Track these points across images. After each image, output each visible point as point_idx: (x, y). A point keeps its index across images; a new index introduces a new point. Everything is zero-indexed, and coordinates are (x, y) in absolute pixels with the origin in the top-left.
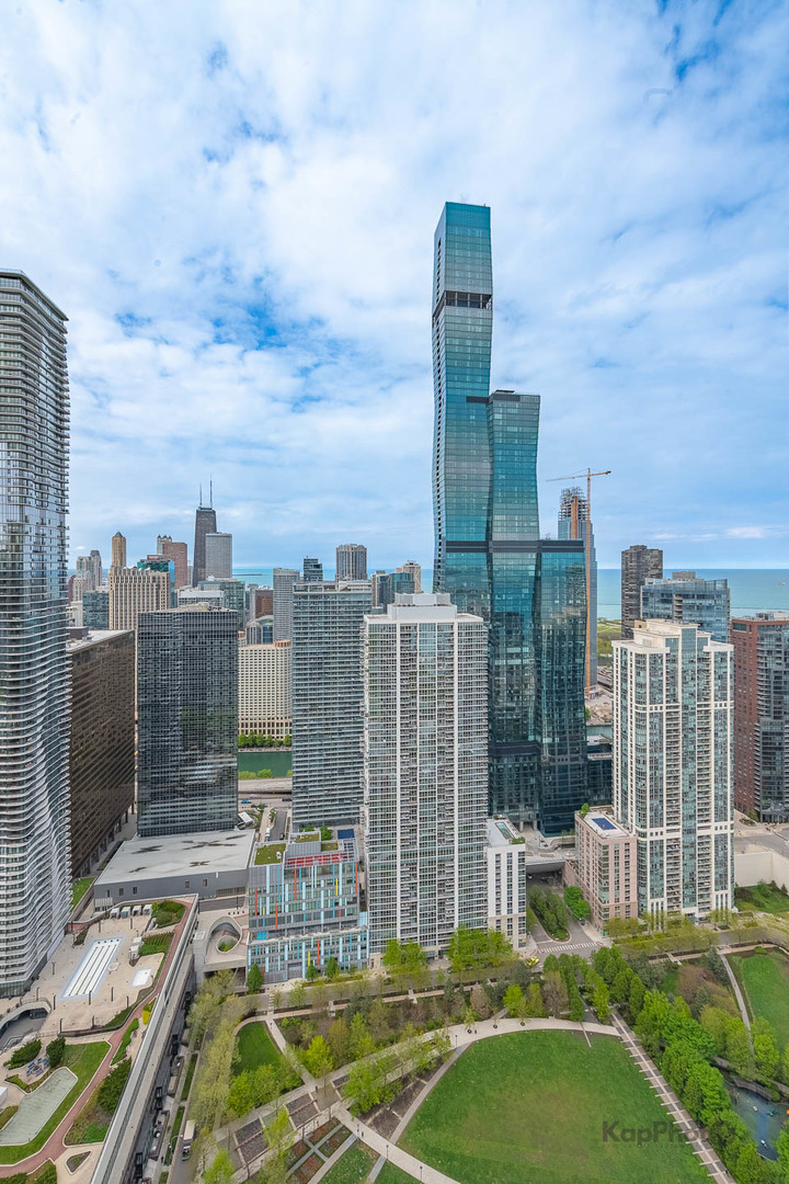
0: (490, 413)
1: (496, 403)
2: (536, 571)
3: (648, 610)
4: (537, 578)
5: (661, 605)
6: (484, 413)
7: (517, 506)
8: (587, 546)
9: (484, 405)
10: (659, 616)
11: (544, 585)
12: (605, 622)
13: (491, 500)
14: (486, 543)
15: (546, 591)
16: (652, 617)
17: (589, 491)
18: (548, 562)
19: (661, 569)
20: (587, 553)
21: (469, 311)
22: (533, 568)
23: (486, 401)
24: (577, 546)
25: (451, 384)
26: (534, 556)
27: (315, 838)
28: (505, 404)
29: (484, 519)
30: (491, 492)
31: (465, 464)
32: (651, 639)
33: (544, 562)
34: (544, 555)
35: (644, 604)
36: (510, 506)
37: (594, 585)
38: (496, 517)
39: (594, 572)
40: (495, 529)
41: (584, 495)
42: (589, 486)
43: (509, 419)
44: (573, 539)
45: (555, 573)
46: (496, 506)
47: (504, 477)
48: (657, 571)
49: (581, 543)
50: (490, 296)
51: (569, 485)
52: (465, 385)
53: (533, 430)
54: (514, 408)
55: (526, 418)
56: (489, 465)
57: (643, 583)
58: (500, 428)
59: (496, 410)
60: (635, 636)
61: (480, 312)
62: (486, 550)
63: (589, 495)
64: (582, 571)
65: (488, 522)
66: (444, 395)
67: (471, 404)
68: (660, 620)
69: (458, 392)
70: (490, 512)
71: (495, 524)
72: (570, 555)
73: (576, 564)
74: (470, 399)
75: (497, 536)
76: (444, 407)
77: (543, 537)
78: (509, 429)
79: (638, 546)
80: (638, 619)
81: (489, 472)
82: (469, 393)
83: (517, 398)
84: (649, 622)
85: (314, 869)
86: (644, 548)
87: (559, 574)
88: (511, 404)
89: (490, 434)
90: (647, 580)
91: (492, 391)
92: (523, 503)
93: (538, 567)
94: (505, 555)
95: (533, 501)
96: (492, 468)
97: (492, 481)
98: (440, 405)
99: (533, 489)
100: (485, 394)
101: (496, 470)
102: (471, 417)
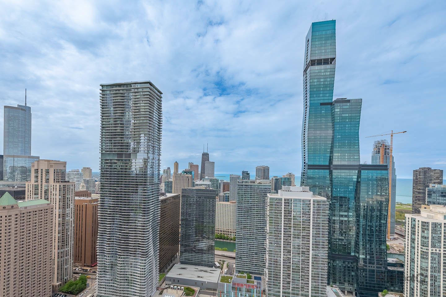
0: (332, 109)
1: (336, 105)
2: (357, 179)
3: (430, 200)
4: (358, 182)
5: (440, 198)
6: (330, 109)
7: (347, 149)
8: (390, 167)
9: (330, 106)
10: (439, 204)
11: (362, 185)
12: (401, 204)
13: (332, 148)
14: (329, 166)
15: (363, 188)
16: (434, 203)
17: (392, 141)
18: (365, 174)
19: (442, 180)
20: (390, 171)
21: (322, 67)
22: (356, 177)
23: (331, 104)
24: (384, 168)
25: (312, 99)
26: (357, 172)
28: (341, 104)
29: (329, 155)
30: (333, 143)
31: (318, 132)
32: (433, 215)
33: (362, 174)
34: (362, 171)
35: (428, 197)
36: (343, 149)
37: (394, 186)
38: (335, 154)
39: (394, 180)
40: (334, 160)
41: (388, 143)
42: (392, 139)
43: (343, 111)
44: (381, 164)
45: (369, 180)
46: (335, 149)
47: (340, 136)
48: (439, 181)
49: (387, 166)
50: (334, 58)
51: (379, 139)
52: (320, 98)
53: (358, 115)
54: (347, 106)
55: (353, 110)
56: (331, 132)
57: (428, 186)
58: (338, 115)
59: (336, 107)
60: (421, 212)
61: (328, 66)
62: (329, 169)
63: (392, 143)
64: (386, 179)
65: (330, 157)
66: (308, 104)
67: (322, 106)
68: (440, 206)
69: (316, 102)
70: (332, 152)
71: (334, 157)
72: (379, 171)
73: (382, 176)
74: (322, 104)
75: (335, 163)
76: (308, 109)
77: (362, 163)
78: (343, 115)
79: (425, 168)
80: (424, 204)
81: (332, 135)
82: (322, 102)
83: (349, 101)
84: (432, 207)
86: (429, 169)
87: (372, 180)
88: (344, 104)
89: (332, 118)
90: (431, 185)
91: (334, 99)
92: (350, 148)
93: (359, 176)
94: (339, 171)
95: (357, 147)
96: (333, 133)
97: (333, 138)
98: (306, 108)
99: (357, 142)
100: (330, 101)
101: (335, 134)
102: (322, 112)
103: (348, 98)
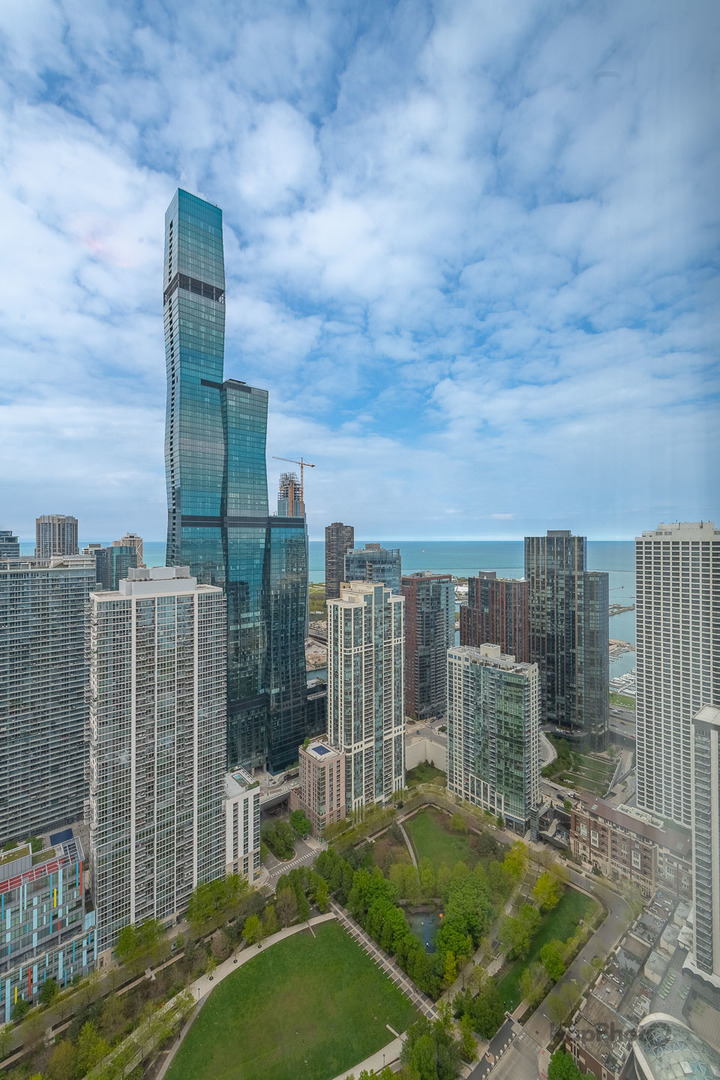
0: (224, 399)
1: (229, 391)
2: (266, 544)
3: (349, 574)
4: (267, 551)
5: (358, 570)
6: (218, 397)
7: (249, 486)
9: (217, 391)
10: (357, 579)
11: (273, 556)
13: (225, 480)
14: (221, 519)
15: (274, 562)
16: (352, 579)
17: (302, 476)
18: (277, 536)
19: (353, 541)
21: (203, 300)
22: (263, 541)
23: (221, 387)
24: (300, 523)
25: (185, 364)
26: (264, 530)
27: (25, 852)
28: (238, 393)
29: (219, 496)
30: (226, 471)
31: (200, 443)
32: (354, 596)
33: (273, 536)
34: (273, 530)
35: (347, 569)
36: (243, 485)
38: (231, 495)
40: (229, 506)
43: (241, 407)
45: (281, 545)
46: (230, 484)
47: (237, 459)
49: (303, 521)
50: (223, 291)
52: (200, 369)
53: (263, 420)
54: (246, 398)
55: (256, 408)
56: (223, 446)
58: (234, 415)
59: (229, 397)
60: (342, 595)
61: (213, 304)
62: (221, 525)
63: (302, 480)
65: (222, 499)
66: (178, 374)
67: (206, 388)
68: (358, 581)
69: (193, 373)
70: (225, 490)
71: (229, 500)
72: (293, 530)
73: (298, 537)
74: (204, 382)
75: (231, 512)
76: (177, 385)
77: (271, 514)
78: (242, 416)
79: (337, 524)
80: (343, 581)
81: (223, 453)
82: (205, 377)
83: (249, 390)
84: (352, 583)
85: (24, 888)
86: (342, 525)
87: (285, 545)
88: (243, 393)
89: (223, 417)
91: (226, 378)
92: (254, 483)
93: (268, 540)
94: (238, 529)
95: (263, 482)
96: (226, 450)
97: (226, 461)
98: (173, 382)
99: (263, 472)
100: (218, 381)
101: (230, 452)
102: (206, 400)
103: (248, 384)
